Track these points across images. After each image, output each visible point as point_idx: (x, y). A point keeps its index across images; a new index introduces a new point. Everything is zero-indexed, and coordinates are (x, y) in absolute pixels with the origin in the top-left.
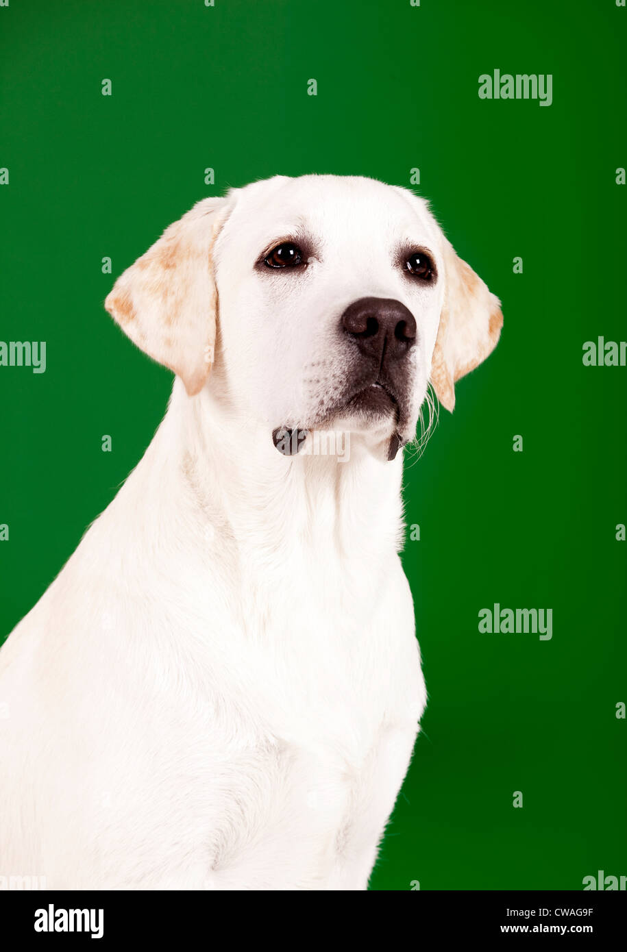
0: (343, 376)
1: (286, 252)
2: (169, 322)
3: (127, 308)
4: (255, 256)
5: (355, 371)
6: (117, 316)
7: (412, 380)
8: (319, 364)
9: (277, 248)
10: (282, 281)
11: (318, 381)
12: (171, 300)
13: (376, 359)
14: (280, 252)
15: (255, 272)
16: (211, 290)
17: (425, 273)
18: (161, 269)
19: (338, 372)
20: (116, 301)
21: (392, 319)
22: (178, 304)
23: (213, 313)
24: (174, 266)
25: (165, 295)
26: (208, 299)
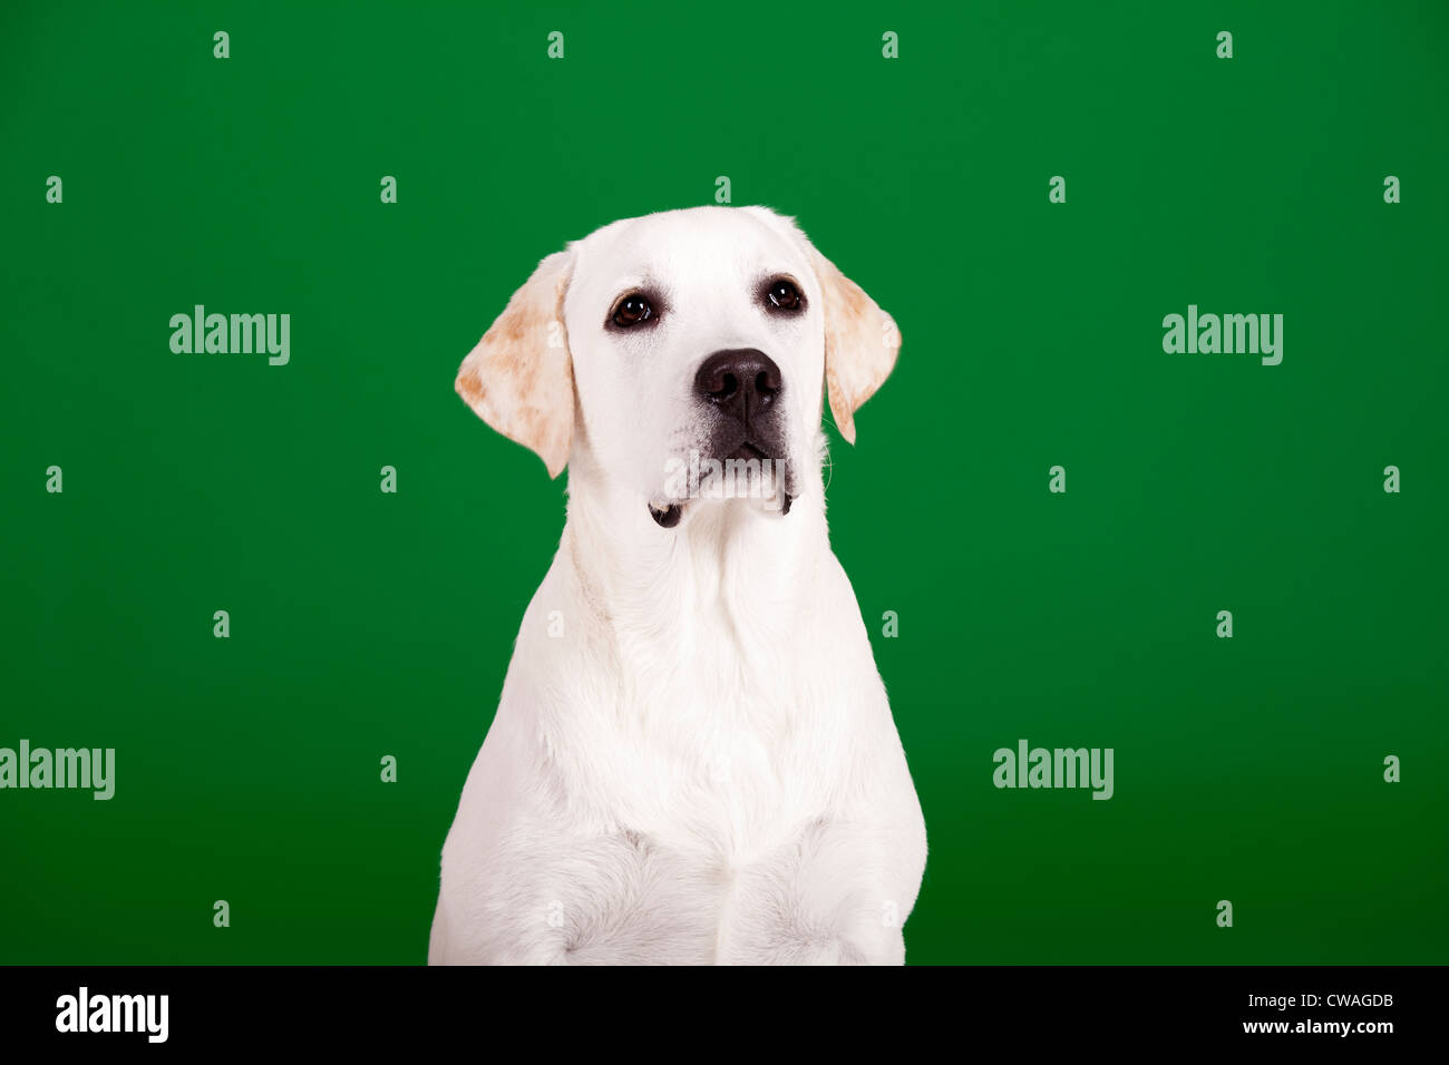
0: (708, 441)
1: (635, 306)
2: (523, 395)
3: (477, 387)
4: (602, 315)
5: (719, 433)
6: (466, 397)
7: (783, 433)
8: (681, 430)
9: (625, 302)
10: (635, 340)
11: (683, 449)
12: (523, 372)
13: (739, 417)
14: (629, 305)
15: (606, 333)
16: (565, 357)
17: (791, 303)
18: (508, 341)
19: (702, 437)
20: (463, 381)
21: (750, 371)
22: (531, 375)
23: (569, 380)
24: (522, 335)
25: (515, 368)
26: (562, 366)
